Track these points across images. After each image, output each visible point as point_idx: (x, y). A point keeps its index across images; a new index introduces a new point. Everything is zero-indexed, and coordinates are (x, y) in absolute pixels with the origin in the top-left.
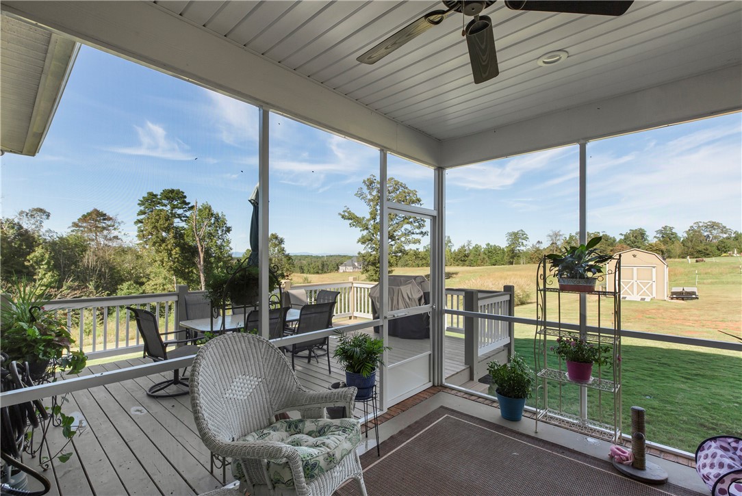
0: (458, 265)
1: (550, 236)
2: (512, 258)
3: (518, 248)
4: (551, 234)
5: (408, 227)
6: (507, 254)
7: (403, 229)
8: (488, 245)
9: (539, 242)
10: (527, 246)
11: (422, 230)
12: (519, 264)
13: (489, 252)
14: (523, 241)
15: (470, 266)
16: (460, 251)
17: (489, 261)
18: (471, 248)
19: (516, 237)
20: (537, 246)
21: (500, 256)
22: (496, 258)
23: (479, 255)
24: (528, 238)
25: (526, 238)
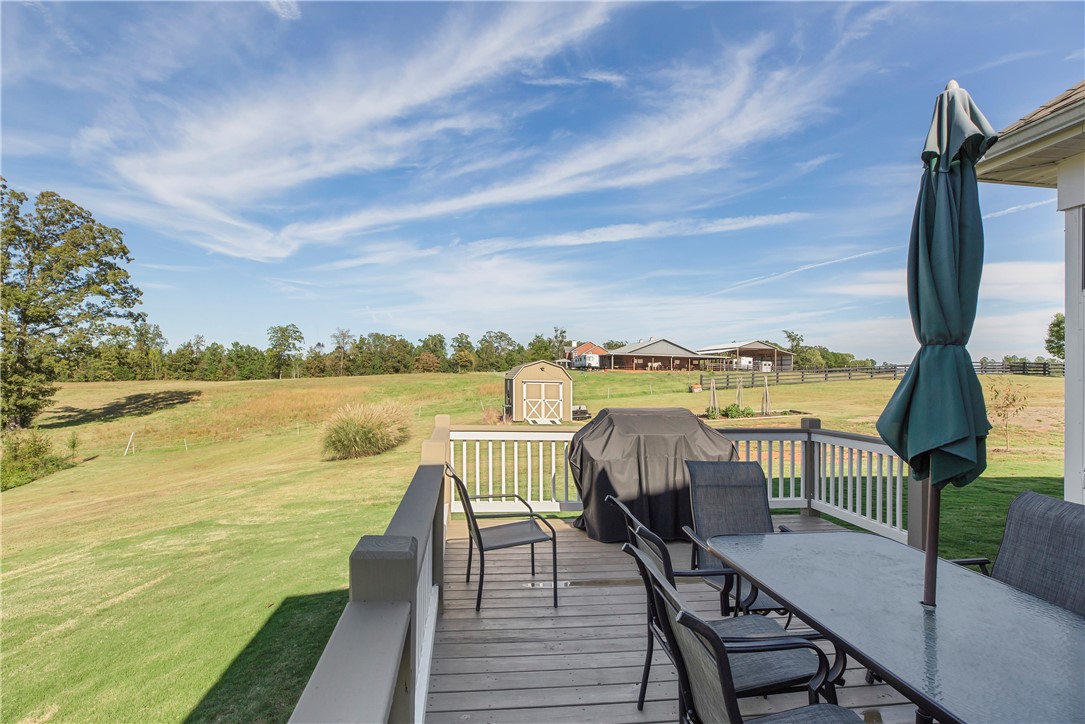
0: (178, 378)
1: (334, 336)
2: (278, 367)
3: (287, 352)
4: (337, 333)
5: (98, 301)
6: (268, 361)
7: (83, 305)
8: (236, 344)
9: (319, 344)
10: (303, 350)
11: (132, 310)
12: (290, 377)
13: (239, 357)
14: (296, 342)
15: (203, 379)
16: (181, 354)
17: (237, 372)
18: (202, 348)
19: (285, 335)
20: (317, 350)
21: (258, 365)
22: (249, 366)
23: (220, 362)
24: (302, 338)
25: (300, 338)
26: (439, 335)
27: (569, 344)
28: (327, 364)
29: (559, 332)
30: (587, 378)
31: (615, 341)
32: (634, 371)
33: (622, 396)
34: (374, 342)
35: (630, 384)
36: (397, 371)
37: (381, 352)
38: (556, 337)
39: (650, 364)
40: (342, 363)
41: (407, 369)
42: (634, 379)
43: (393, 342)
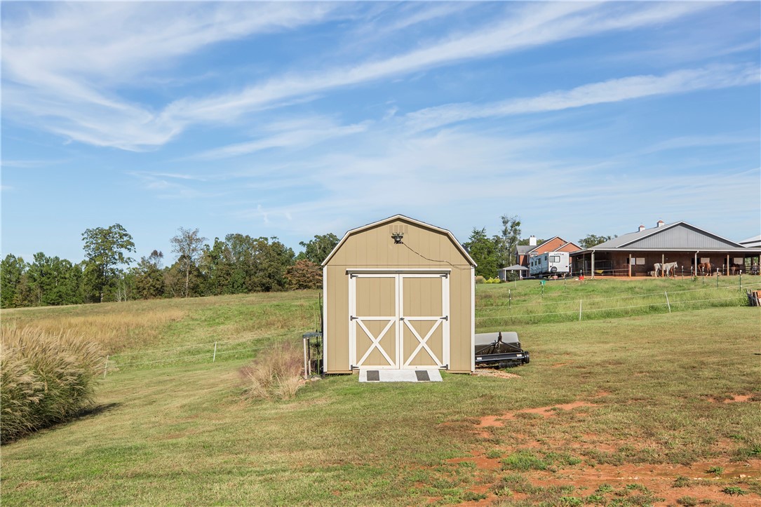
1: (176, 240)
2: (99, 287)
3: (111, 266)
4: (180, 236)
6: (85, 280)
8: (40, 256)
9: (155, 253)
10: (129, 263)
12: (114, 300)
13: (43, 275)
14: (123, 250)
17: (41, 295)
19: (106, 241)
20: (153, 262)
21: (71, 284)
22: (59, 287)
23: (18, 281)
24: (132, 244)
25: (129, 245)
26: (331, 235)
27: (526, 243)
28: (167, 282)
29: (509, 225)
30: (547, 290)
31: (598, 235)
32: (630, 278)
33: (608, 315)
34: (234, 248)
35: (624, 296)
36: (267, 289)
37: (245, 263)
38: (505, 233)
39: (657, 266)
40: (187, 279)
41: (282, 285)
42: (631, 289)
43: (262, 245)
